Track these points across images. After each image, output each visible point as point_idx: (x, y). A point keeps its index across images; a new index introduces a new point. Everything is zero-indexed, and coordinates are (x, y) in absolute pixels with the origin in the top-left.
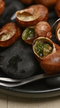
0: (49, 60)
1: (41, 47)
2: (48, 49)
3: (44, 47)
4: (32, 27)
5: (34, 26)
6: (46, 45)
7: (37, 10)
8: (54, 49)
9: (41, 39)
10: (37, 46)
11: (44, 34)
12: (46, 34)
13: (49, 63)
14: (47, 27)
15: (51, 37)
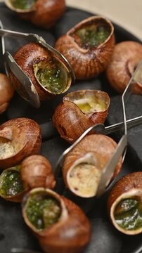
1: (39, 207)
2: (52, 210)
3: (44, 207)
4: (14, 168)
5: (19, 167)
6: (48, 203)
7: (18, 131)
8: (65, 213)
9: (38, 193)
11: (41, 181)
12: (45, 181)
14: (43, 167)
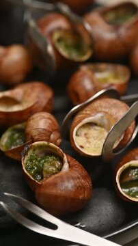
0: (54, 184)
1: (39, 161)
2: (53, 165)
3: (45, 162)
4: (19, 126)
5: (24, 124)
6: (50, 159)
7: (29, 91)
8: (66, 166)
9: (40, 147)
10: (31, 160)
12: (50, 136)
13: (54, 191)
15: (59, 141)
